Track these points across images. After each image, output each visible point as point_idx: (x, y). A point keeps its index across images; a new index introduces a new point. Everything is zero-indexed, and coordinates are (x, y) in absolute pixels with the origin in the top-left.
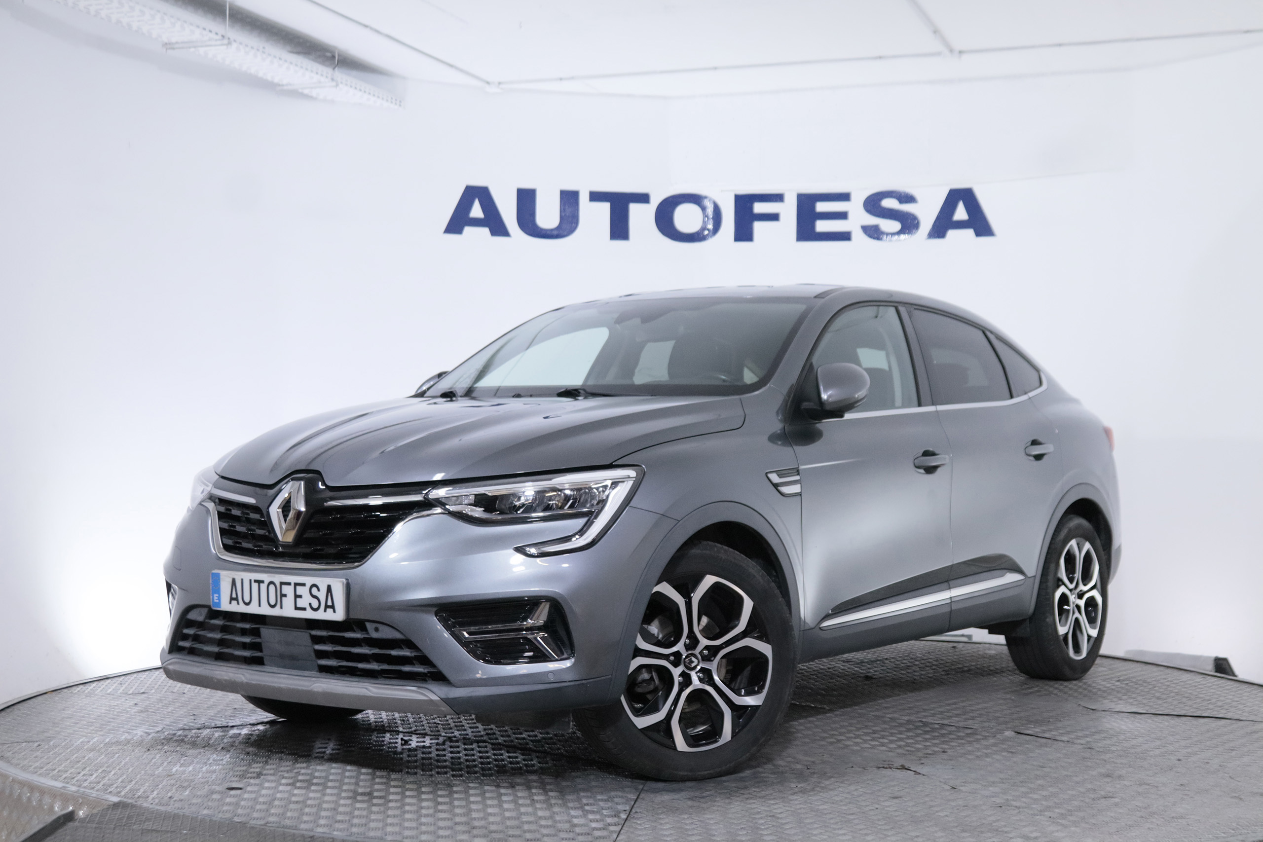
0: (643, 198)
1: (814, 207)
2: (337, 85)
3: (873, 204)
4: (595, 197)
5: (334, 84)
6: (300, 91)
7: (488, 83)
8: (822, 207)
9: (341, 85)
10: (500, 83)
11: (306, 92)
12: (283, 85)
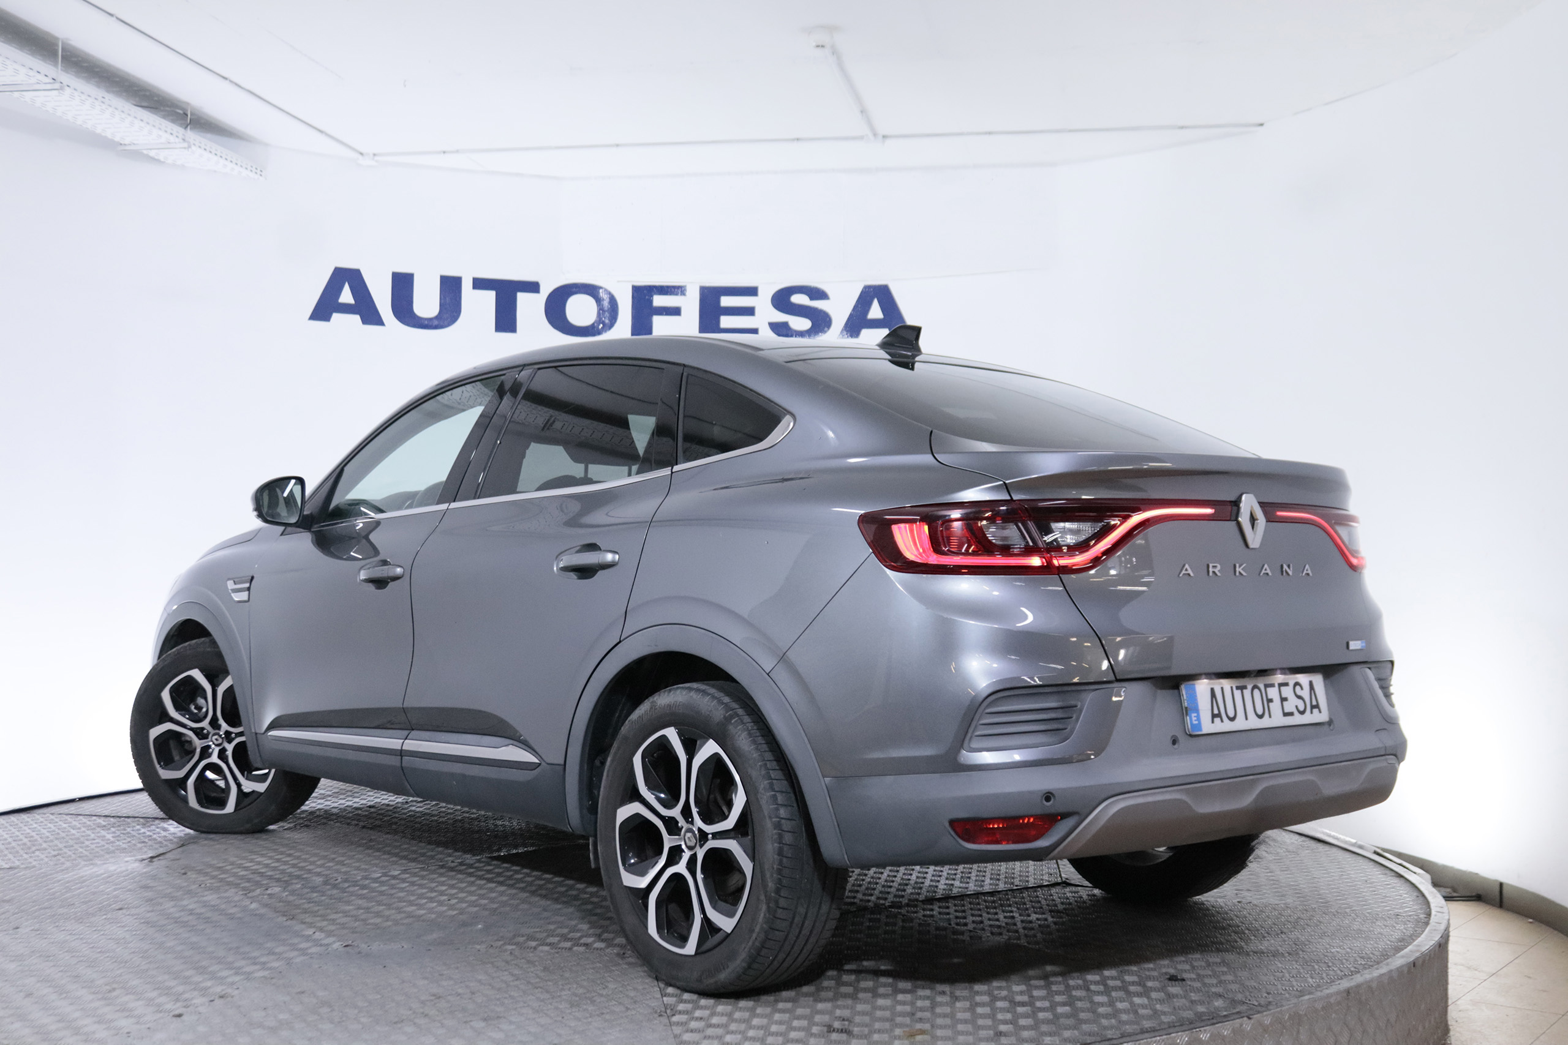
0: (532, 287)
1: (719, 302)
2: (189, 147)
3: (782, 300)
4: (480, 284)
5: (186, 145)
6: (145, 152)
7: (362, 154)
8: (726, 301)
9: (193, 148)
10: (374, 155)
11: (152, 153)
12: (125, 145)
